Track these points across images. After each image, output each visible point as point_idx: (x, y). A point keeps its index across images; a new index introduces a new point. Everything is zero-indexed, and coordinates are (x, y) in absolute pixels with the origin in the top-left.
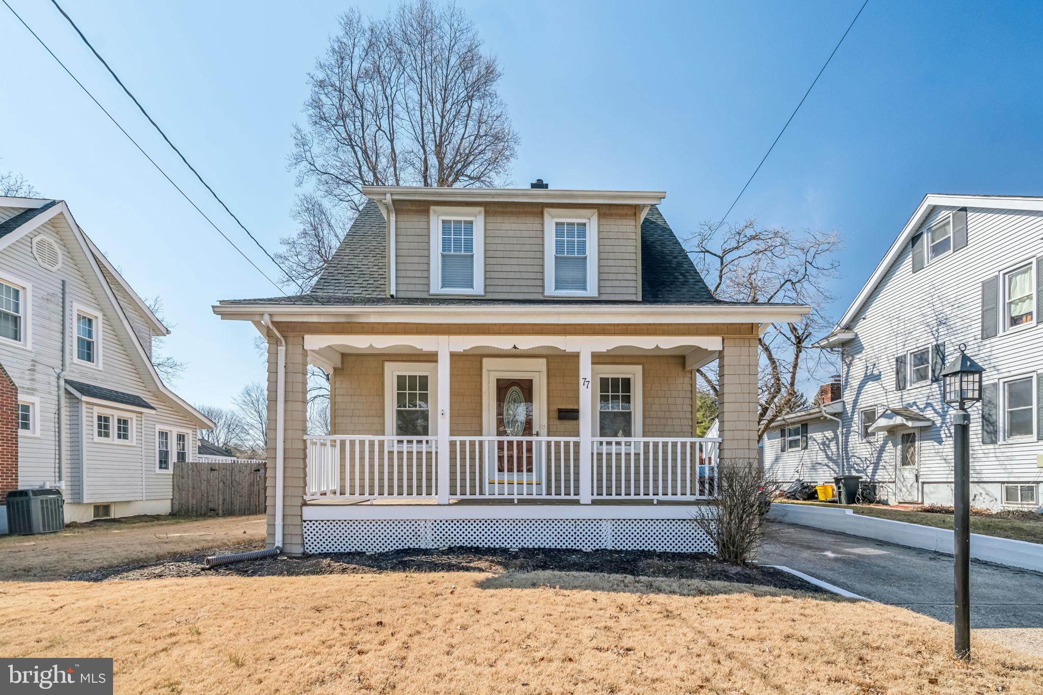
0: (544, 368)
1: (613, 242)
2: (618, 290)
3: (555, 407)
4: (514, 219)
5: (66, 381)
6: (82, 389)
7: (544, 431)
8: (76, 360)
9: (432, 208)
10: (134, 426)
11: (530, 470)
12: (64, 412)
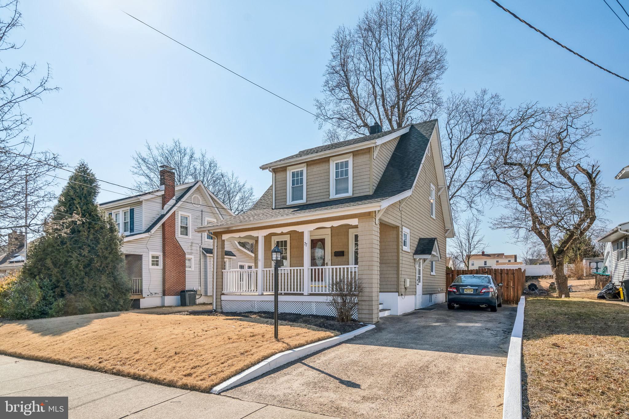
0: (330, 233)
1: (360, 167)
2: (361, 191)
3: (334, 251)
4: (318, 166)
5: (203, 248)
6: (207, 251)
7: (330, 263)
8: (206, 240)
9: (288, 168)
10: (228, 264)
11: (322, 281)
12: (202, 260)
